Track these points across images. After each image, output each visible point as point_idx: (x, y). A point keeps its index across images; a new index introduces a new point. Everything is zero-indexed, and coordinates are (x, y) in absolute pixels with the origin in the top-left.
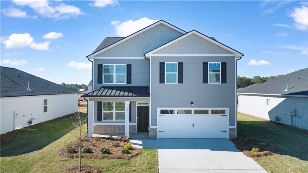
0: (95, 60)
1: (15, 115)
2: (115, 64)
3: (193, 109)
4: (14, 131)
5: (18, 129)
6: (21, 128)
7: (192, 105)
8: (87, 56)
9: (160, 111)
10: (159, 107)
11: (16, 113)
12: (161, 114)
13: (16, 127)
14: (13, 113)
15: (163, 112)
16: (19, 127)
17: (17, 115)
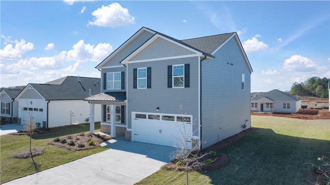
0: (102, 69)
1: (72, 114)
2: (114, 72)
3: (161, 115)
4: (71, 125)
5: (75, 124)
6: (79, 123)
7: (157, 110)
8: (95, 67)
9: (135, 115)
10: (133, 111)
11: (72, 112)
12: (136, 117)
13: (73, 122)
14: (70, 112)
15: (138, 116)
16: (77, 123)
17: (73, 114)
